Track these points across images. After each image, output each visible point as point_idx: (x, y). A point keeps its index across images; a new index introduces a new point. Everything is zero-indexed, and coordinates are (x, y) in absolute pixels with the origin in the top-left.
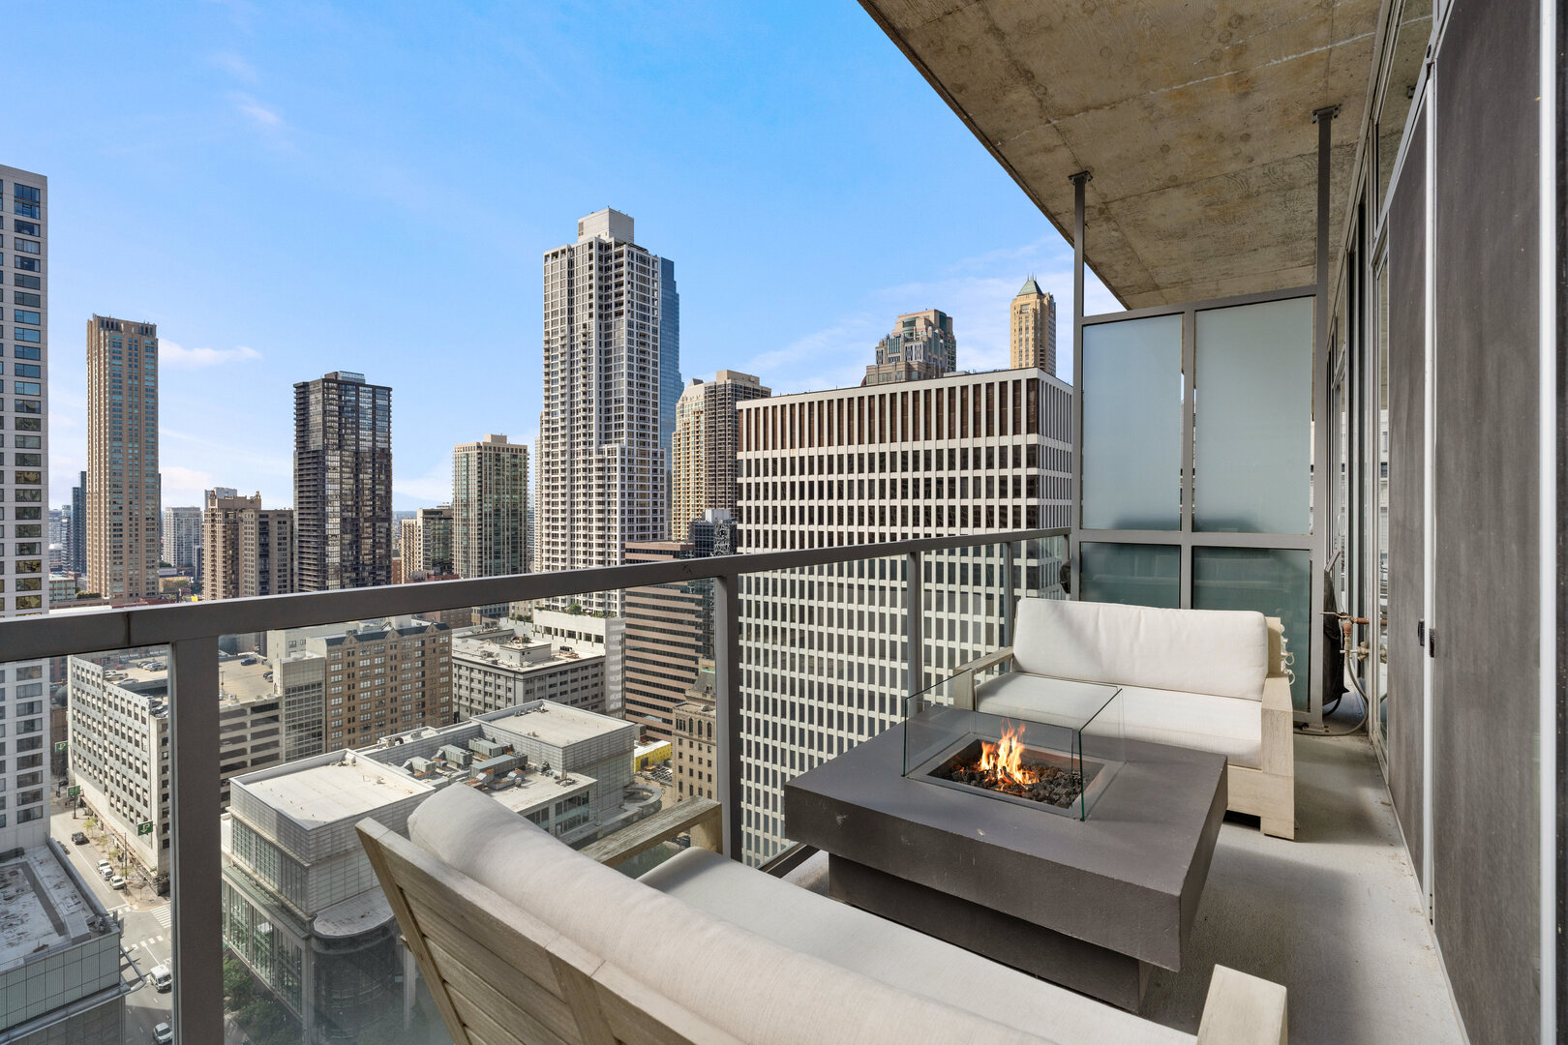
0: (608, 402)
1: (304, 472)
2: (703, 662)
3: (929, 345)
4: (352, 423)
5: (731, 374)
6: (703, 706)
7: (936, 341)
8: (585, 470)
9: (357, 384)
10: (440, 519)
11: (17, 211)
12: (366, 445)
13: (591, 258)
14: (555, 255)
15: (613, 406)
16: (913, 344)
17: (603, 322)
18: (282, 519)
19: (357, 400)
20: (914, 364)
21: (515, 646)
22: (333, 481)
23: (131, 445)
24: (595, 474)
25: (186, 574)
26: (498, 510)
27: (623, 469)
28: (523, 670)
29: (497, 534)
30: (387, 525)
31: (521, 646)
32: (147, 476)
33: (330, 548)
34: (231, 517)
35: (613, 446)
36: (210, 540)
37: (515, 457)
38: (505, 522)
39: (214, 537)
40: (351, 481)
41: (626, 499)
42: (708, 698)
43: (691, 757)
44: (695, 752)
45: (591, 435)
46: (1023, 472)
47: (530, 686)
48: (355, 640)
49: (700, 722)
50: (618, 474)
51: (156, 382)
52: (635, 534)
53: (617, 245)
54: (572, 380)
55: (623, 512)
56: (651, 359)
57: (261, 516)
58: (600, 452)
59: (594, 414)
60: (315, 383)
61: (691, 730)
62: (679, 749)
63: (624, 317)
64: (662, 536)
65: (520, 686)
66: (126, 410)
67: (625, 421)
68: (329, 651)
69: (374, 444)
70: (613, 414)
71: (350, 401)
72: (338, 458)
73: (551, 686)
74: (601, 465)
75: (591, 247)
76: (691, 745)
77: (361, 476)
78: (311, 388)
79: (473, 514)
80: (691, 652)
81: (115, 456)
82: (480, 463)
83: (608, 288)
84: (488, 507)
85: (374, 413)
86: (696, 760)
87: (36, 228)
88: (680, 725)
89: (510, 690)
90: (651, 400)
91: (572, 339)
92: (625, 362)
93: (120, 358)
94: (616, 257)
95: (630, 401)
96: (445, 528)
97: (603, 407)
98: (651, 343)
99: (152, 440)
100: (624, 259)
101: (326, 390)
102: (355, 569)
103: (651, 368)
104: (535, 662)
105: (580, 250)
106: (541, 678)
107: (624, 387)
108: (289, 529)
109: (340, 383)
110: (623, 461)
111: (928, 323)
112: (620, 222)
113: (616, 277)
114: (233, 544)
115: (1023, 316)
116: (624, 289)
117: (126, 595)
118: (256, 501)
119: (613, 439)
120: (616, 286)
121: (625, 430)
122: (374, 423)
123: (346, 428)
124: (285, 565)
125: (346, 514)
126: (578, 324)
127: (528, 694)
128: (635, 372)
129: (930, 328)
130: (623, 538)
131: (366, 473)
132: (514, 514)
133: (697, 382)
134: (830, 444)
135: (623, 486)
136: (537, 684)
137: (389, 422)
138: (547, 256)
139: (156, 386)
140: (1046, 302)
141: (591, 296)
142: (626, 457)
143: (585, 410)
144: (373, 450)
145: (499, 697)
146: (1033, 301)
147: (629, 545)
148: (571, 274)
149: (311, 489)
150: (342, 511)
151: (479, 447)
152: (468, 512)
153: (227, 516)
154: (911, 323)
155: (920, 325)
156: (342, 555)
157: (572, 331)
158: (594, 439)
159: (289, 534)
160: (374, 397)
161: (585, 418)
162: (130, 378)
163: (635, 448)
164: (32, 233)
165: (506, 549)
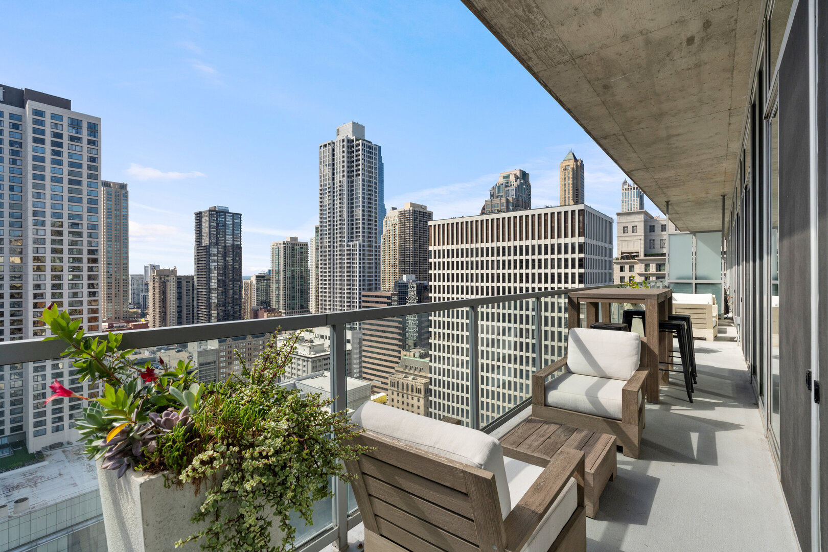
0: (352, 220)
1: (200, 257)
2: (403, 353)
3: (518, 189)
4: (223, 232)
5: (412, 205)
6: (404, 375)
7: (522, 186)
8: (340, 255)
9: (225, 212)
10: (264, 280)
11: (88, 135)
12: (229, 243)
13: (343, 147)
14: (325, 146)
15: (355, 222)
16: (510, 189)
17: (350, 180)
18: (188, 280)
19: (225, 220)
20: (510, 199)
21: (306, 344)
22: (214, 261)
23: (116, 244)
24: (345, 257)
25: (137, 308)
26: (293, 276)
27: (360, 254)
28: (311, 356)
29: (293, 288)
30: (239, 283)
31: (310, 344)
32: (123, 259)
33: (212, 295)
34: (163, 279)
35: (355, 243)
36: (152, 290)
37: (302, 248)
38: (298, 282)
39: (154, 289)
40: (223, 261)
41: (362, 270)
42: (407, 371)
43: (398, 401)
44: (400, 398)
45: (344, 237)
46: (577, 256)
47: (315, 365)
48: (231, 340)
49: (403, 383)
50: (357, 257)
51: (127, 212)
52: (366, 287)
53: (357, 140)
54: (334, 209)
55: (360, 276)
56: (374, 198)
57: (178, 279)
58: (348, 246)
59: (345, 226)
60: (205, 212)
61: (398, 387)
62: (392, 397)
63: (360, 177)
64: (380, 289)
65: (310, 364)
66: (114, 226)
67: (361, 230)
68: (219, 345)
69: (233, 242)
70: (355, 226)
71: (222, 221)
72: (216, 250)
73: (325, 365)
74: (349, 253)
75: (343, 141)
76: (398, 395)
78: (203, 214)
79: (281, 277)
80: (397, 348)
81: (109, 249)
82: (285, 251)
83: (352, 162)
84: (289, 274)
85: (233, 227)
86: (401, 402)
87: (96, 142)
88: (393, 385)
89: (305, 366)
90: (374, 219)
91: (334, 188)
92: (361, 200)
93: (111, 201)
94: (356, 146)
95: (364, 219)
96: (267, 285)
97: (350, 223)
98: (374, 190)
99: (125, 241)
100: (360, 147)
101: (211, 215)
102: (224, 305)
103: (374, 202)
104: (317, 353)
105: (338, 143)
106: (320, 360)
107: (361, 213)
108: (191, 285)
109: (217, 212)
110: (360, 250)
111: (517, 177)
112: (358, 129)
113: (356, 156)
114: (163, 293)
115: (567, 171)
116: (360, 162)
117: (113, 318)
118: (174, 271)
119: (355, 239)
120: (356, 161)
121: (361, 234)
122: (233, 232)
123: (220, 234)
124: (189, 303)
125: (220, 278)
126: (337, 180)
127: (314, 368)
128: (366, 205)
129: (518, 180)
130: (360, 289)
131: (230, 257)
132: (302, 277)
133: (394, 209)
134: (477, 242)
135: (360, 263)
136: (319, 364)
137: (241, 231)
138: (321, 146)
139: (128, 215)
140: (579, 164)
141: (343, 166)
142: (362, 248)
143: (340, 224)
144: (233, 245)
145: (299, 370)
146: (572, 163)
147: (363, 293)
148: (333, 155)
149: (203, 265)
150: (218, 276)
151: (284, 243)
152: (278, 276)
153: (161, 279)
154: (508, 177)
155: (512, 178)
156: (218, 298)
157: (334, 184)
158: (345, 239)
159: (191, 288)
160: (233, 219)
161: (340, 229)
162: (116, 210)
163: (366, 243)
164: (94, 145)
165: (298, 295)
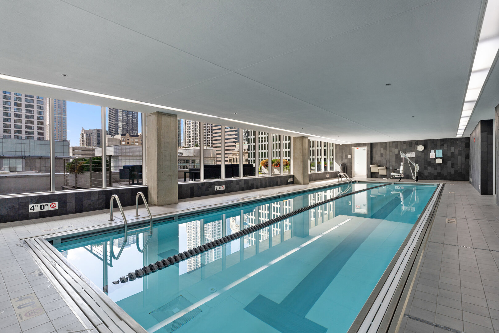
23: (58, 109)
30: (137, 132)
48: (129, 136)
77: (129, 115)
125: (124, 127)
131: (130, 115)
